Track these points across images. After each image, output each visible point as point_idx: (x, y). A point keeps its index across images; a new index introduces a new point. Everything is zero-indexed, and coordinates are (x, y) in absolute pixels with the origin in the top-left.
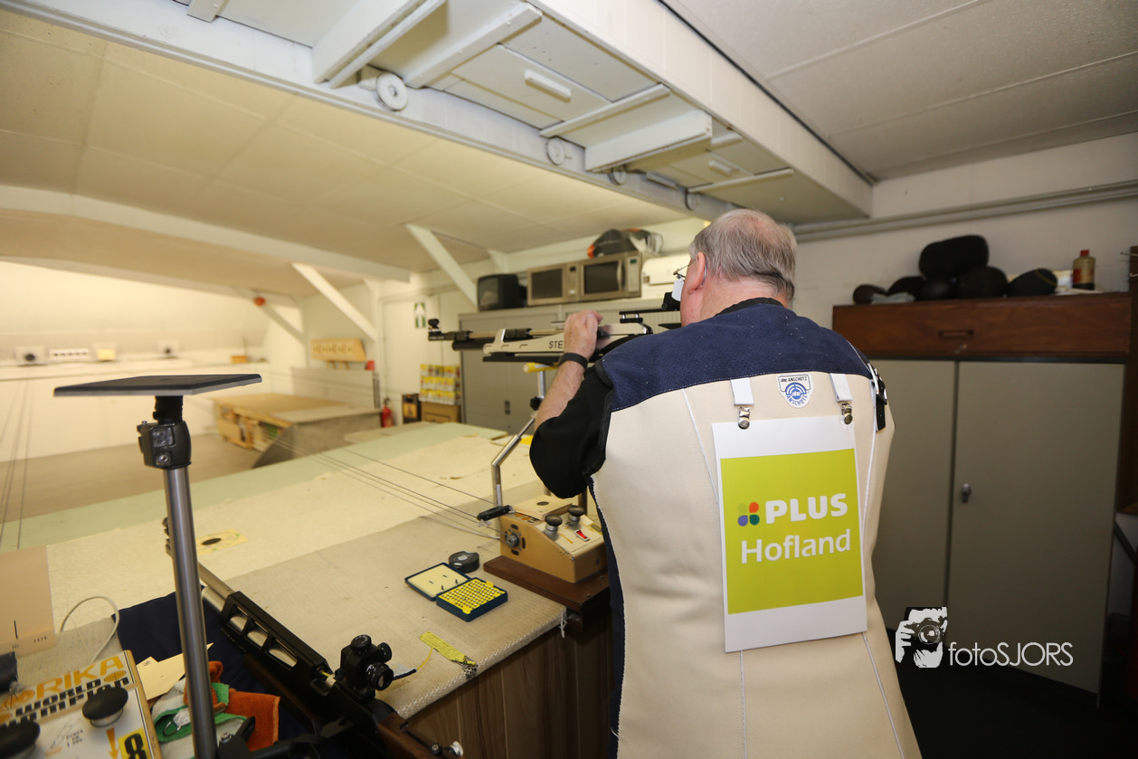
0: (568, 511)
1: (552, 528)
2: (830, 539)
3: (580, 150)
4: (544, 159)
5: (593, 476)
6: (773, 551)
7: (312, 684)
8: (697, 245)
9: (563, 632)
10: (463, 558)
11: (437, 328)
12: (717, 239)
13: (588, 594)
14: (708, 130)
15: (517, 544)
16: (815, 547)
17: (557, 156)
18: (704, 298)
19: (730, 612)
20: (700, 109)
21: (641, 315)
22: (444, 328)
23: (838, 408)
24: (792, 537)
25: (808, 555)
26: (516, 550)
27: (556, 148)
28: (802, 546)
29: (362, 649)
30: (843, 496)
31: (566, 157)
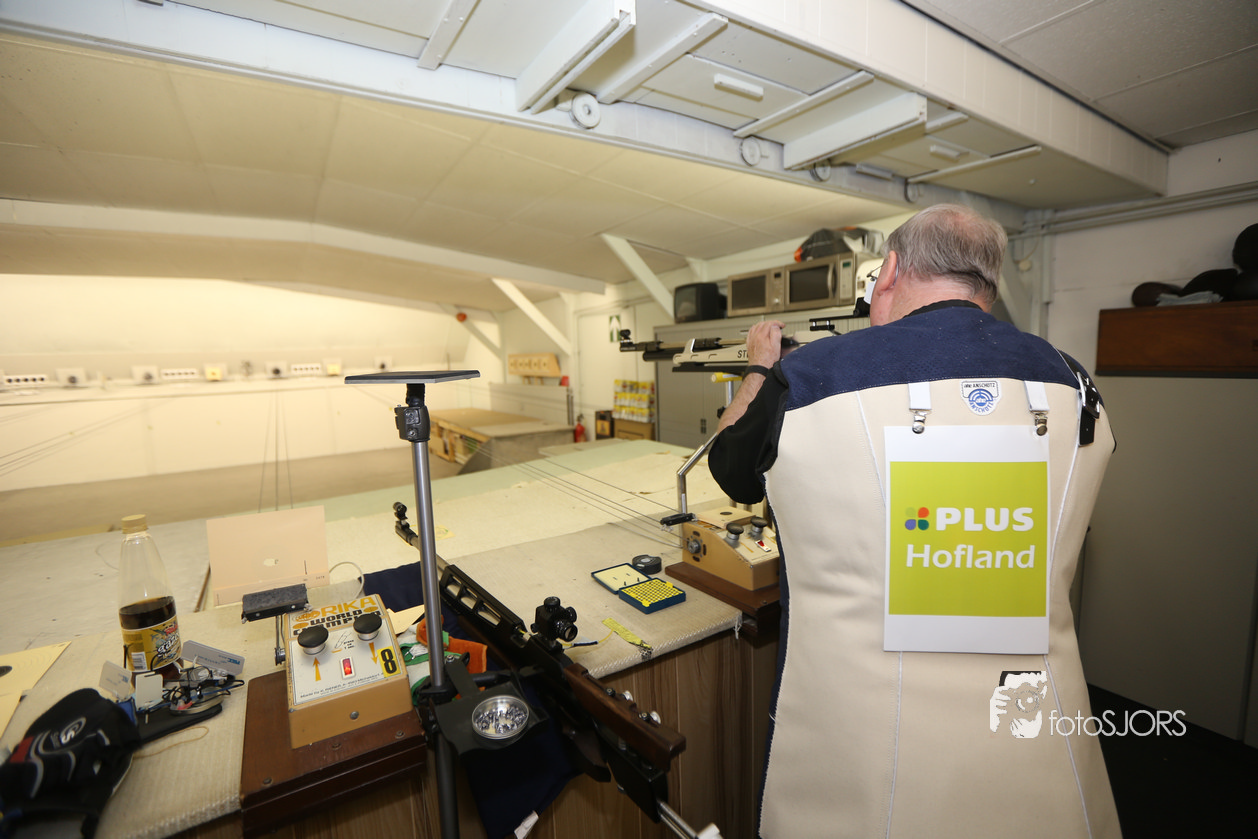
0: (751, 522)
1: (733, 536)
2: (1010, 554)
3: (778, 147)
4: (738, 160)
5: (765, 474)
6: (942, 559)
7: (512, 638)
8: (890, 243)
9: (737, 634)
10: (647, 560)
11: (629, 339)
12: (911, 237)
13: (764, 602)
14: (921, 114)
15: (698, 551)
16: (990, 559)
17: (752, 156)
18: (894, 299)
19: (891, 612)
20: (912, 91)
21: (832, 323)
22: (634, 339)
23: (1032, 418)
24: (965, 546)
25: (983, 567)
26: (697, 556)
27: (752, 149)
28: (975, 557)
29: (553, 607)
30: (1029, 510)
31: (762, 156)
